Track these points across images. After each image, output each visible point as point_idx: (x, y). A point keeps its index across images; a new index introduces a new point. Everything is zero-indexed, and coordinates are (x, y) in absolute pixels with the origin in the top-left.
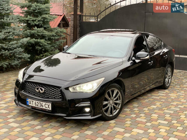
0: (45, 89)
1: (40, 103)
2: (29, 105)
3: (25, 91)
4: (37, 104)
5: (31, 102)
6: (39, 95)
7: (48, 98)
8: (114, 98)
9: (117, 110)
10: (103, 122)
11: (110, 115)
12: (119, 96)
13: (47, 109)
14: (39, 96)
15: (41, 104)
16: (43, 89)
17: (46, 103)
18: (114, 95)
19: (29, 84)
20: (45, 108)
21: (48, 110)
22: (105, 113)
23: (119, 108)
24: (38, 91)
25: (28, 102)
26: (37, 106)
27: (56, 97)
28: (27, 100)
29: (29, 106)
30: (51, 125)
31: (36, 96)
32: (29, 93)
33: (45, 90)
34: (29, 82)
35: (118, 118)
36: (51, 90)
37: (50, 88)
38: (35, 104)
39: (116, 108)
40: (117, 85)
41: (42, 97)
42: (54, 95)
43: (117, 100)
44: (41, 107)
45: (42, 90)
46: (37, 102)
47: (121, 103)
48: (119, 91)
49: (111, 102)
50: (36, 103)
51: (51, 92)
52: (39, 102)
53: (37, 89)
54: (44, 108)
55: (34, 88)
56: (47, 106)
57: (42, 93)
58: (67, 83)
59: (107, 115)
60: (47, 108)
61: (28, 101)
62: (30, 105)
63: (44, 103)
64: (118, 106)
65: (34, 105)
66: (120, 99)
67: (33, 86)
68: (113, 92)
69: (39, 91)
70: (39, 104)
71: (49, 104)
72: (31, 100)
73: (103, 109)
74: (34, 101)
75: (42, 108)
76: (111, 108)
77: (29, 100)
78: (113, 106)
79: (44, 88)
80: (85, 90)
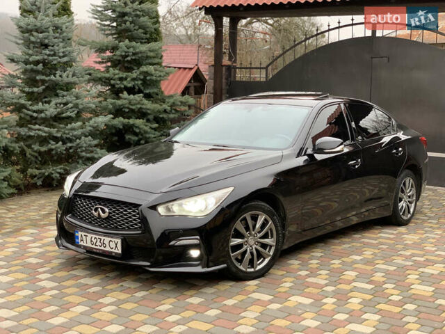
0: (111, 209)
1: (101, 239)
3: (74, 216)
4: (95, 241)
5: (84, 237)
6: (99, 222)
7: (116, 228)
8: (259, 232)
10: (232, 283)
11: (249, 268)
12: (271, 230)
13: (113, 250)
14: (99, 225)
15: (102, 242)
16: (107, 210)
17: (111, 239)
19: (81, 201)
21: (116, 253)
22: (238, 265)
24: (96, 214)
25: (78, 238)
26: (94, 246)
27: (132, 226)
29: (79, 246)
30: (122, 286)
31: (94, 225)
32: (81, 219)
33: (110, 213)
34: (80, 196)
35: (267, 277)
36: (121, 213)
37: (121, 209)
38: (91, 241)
40: (265, 205)
41: (106, 228)
42: (127, 223)
43: (266, 236)
44: (102, 248)
45: (104, 211)
46: (94, 236)
47: (275, 244)
48: (268, 218)
49: (251, 241)
50: (93, 239)
51: (122, 217)
52: (97, 237)
53: (96, 210)
54: (108, 249)
55: (90, 208)
56: (113, 245)
57: (104, 219)
58: (155, 196)
59: (241, 268)
60: (112, 248)
61: (78, 236)
62: (81, 243)
63: (107, 240)
64: (269, 251)
65: (89, 245)
66: (272, 237)
67: (88, 205)
68: (255, 218)
69: (99, 214)
70: (99, 240)
71: (116, 240)
72: (83, 234)
73: (232, 255)
74: (90, 236)
75: (104, 249)
76: (252, 253)
77: (80, 233)
78: (257, 250)
79: (108, 207)
80: (191, 212)
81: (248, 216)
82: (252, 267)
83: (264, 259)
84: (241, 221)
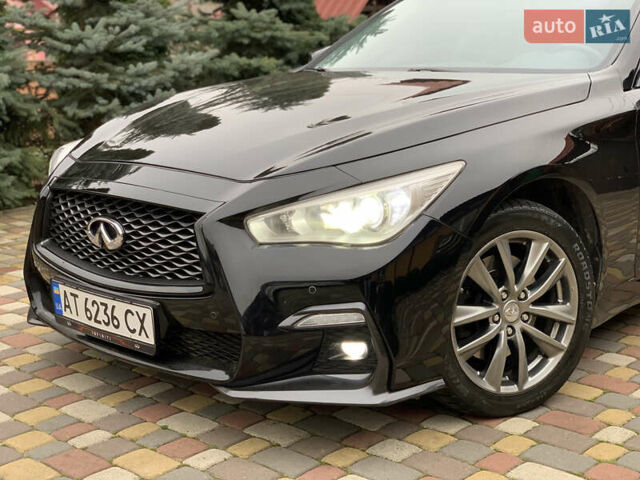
0: (128, 227)
1: (106, 305)
2: (65, 314)
3: (52, 243)
5: (71, 298)
7: (144, 277)
8: (532, 287)
9: (551, 360)
10: (457, 427)
11: (504, 383)
12: (564, 280)
14: (107, 269)
15: (109, 312)
16: (119, 228)
18: (529, 270)
19: (65, 205)
20: (128, 334)
21: (143, 345)
23: (559, 350)
24: (95, 240)
25: (60, 302)
27: (181, 271)
28: (55, 291)
30: (165, 428)
33: (126, 237)
34: (65, 194)
35: (554, 406)
36: (154, 236)
37: (152, 225)
38: (87, 310)
39: (543, 346)
40: (548, 211)
42: (169, 264)
43: (548, 298)
44: (111, 329)
47: (574, 319)
48: (558, 250)
50: (89, 306)
51: (154, 246)
54: (123, 331)
55: (83, 223)
59: (485, 384)
60: (133, 331)
61: (59, 297)
64: (559, 337)
65: (82, 319)
66: (566, 298)
68: (520, 250)
69: (102, 240)
70: (102, 308)
71: (142, 311)
72: (69, 290)
73: (458, 350)
74: (82, 295)
75: (115, 331)
76: (512, 344)
77: (62, 289)
78: (525, 334)
79: (122, 221)
80: (341, 233)
81: (502, 243)
82: (514, 379)
83: (546, 357)
84: (483, 257)
